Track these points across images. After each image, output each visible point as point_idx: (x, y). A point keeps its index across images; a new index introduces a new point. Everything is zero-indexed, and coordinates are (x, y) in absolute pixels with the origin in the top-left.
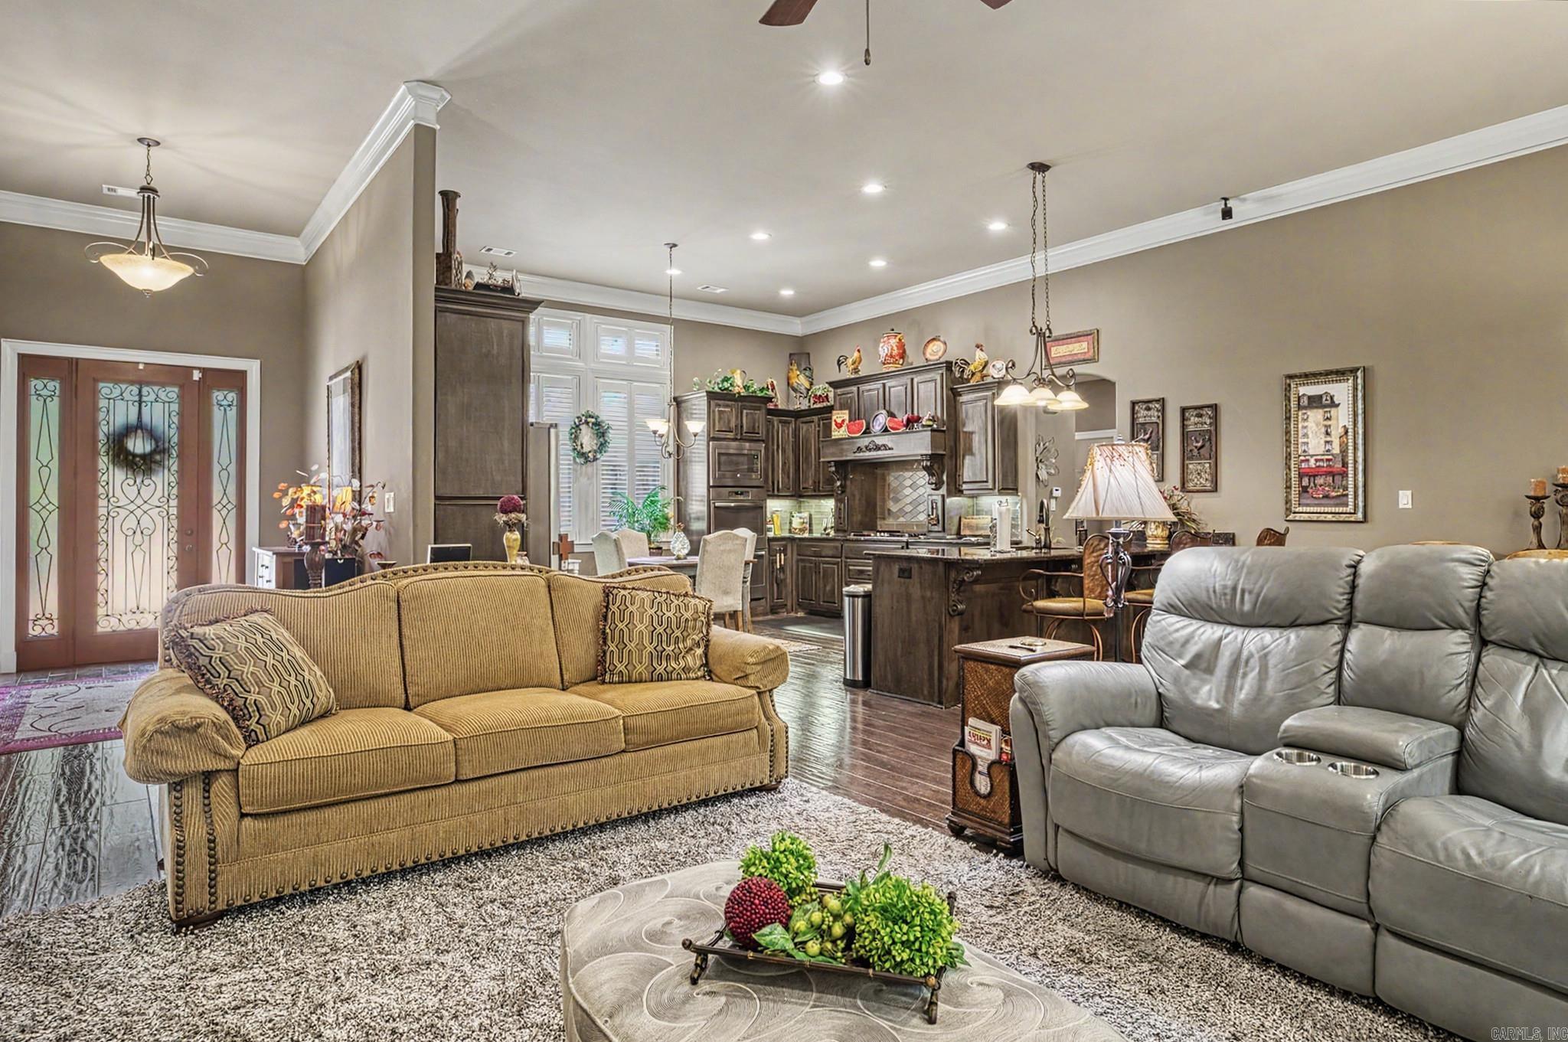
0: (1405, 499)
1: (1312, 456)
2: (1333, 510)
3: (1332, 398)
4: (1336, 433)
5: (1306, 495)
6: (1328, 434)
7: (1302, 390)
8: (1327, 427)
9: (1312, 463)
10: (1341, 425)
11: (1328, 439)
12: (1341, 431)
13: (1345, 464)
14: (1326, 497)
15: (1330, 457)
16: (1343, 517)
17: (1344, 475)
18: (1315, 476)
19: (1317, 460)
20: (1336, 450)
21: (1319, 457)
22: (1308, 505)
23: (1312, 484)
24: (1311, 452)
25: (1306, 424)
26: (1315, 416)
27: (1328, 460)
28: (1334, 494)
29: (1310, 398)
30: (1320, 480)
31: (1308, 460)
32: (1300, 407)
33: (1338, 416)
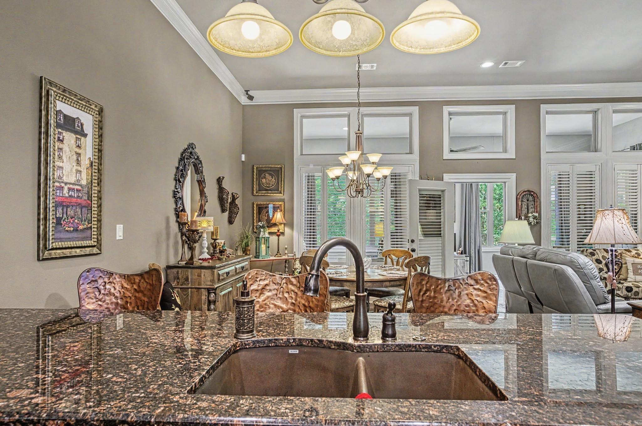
0: (120, 230)
1: (66, 184)
2: (79, 243)
3: (82, 125)
4: (85, 162)
5: (60, 228)
6: (78, 162)
7: (61, 106)
8: (79, 155)
9: (66, 190)
10: (87, 157)
11: (79, 168)
12: (88, 162)
13: (90, 198)
14: (76, 230)
15: (79, 188)
16: (88, 251)
17: (89, 208)
18: (67, 207)
19: (69, 189)
20: (84, 182)
21: (71, 186)
22: (61, 240)
23: (65, 216)
24: (65, 179)
25: (61, 146)
26: (69, 137)
27: (78, 190)
28: (81, 227)
29: (65, 116)
30: (71, 212)
31: (61, 188)
32: (58, 126)
33: (86, 146)
